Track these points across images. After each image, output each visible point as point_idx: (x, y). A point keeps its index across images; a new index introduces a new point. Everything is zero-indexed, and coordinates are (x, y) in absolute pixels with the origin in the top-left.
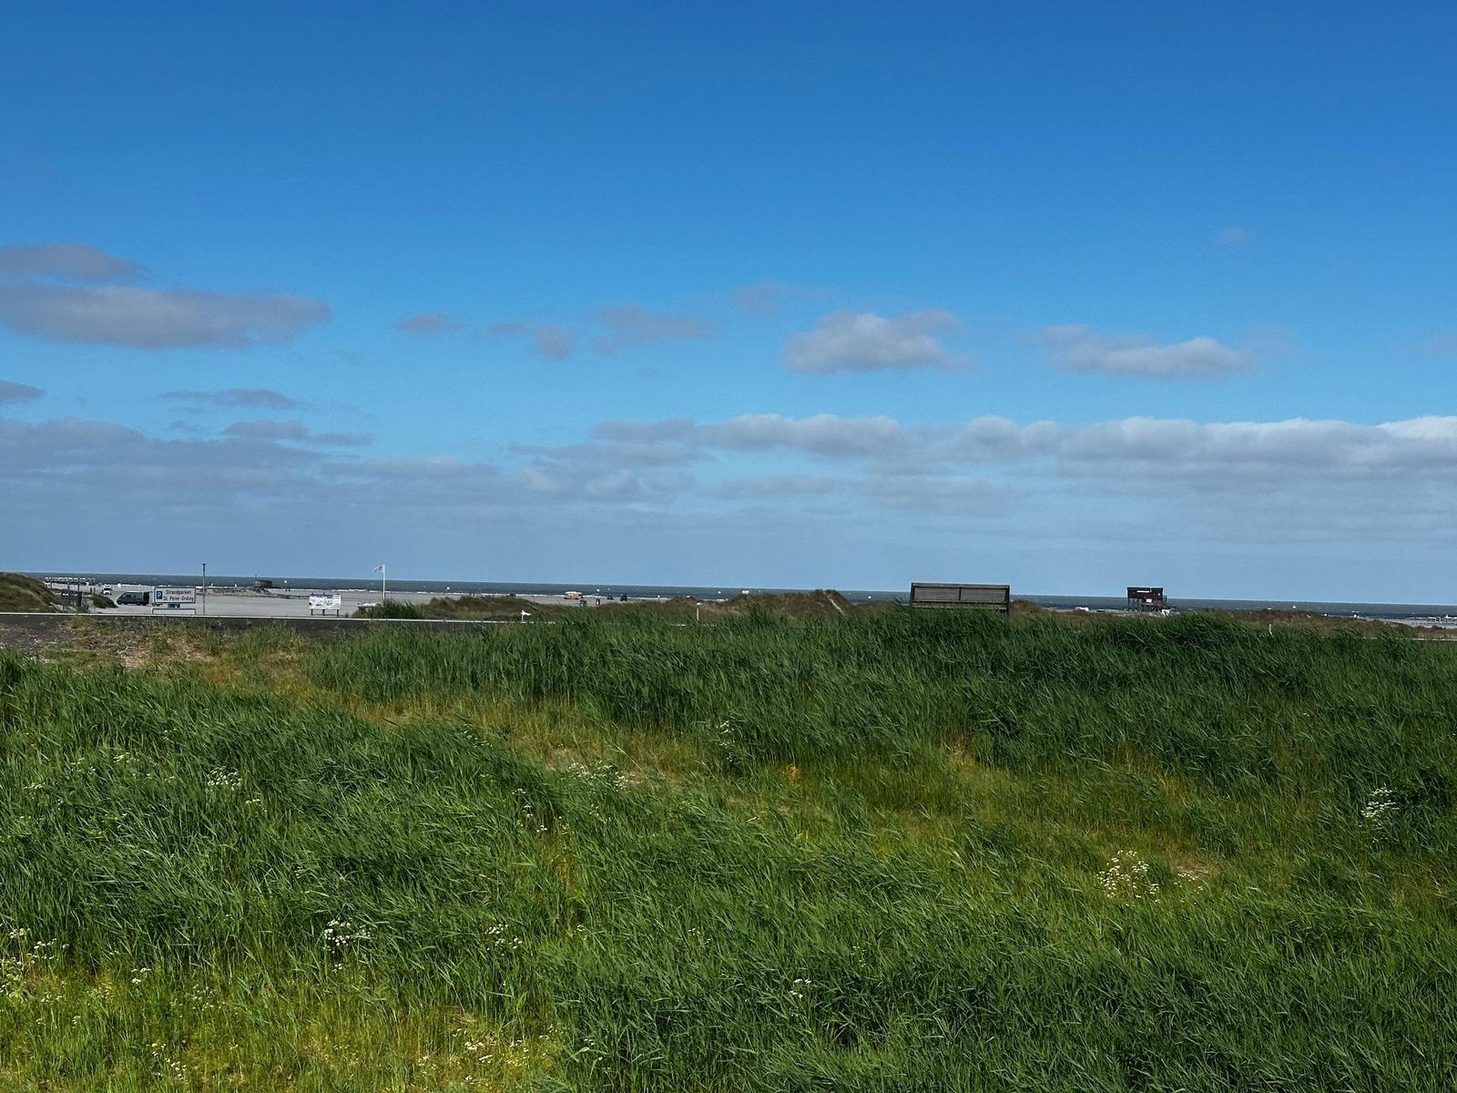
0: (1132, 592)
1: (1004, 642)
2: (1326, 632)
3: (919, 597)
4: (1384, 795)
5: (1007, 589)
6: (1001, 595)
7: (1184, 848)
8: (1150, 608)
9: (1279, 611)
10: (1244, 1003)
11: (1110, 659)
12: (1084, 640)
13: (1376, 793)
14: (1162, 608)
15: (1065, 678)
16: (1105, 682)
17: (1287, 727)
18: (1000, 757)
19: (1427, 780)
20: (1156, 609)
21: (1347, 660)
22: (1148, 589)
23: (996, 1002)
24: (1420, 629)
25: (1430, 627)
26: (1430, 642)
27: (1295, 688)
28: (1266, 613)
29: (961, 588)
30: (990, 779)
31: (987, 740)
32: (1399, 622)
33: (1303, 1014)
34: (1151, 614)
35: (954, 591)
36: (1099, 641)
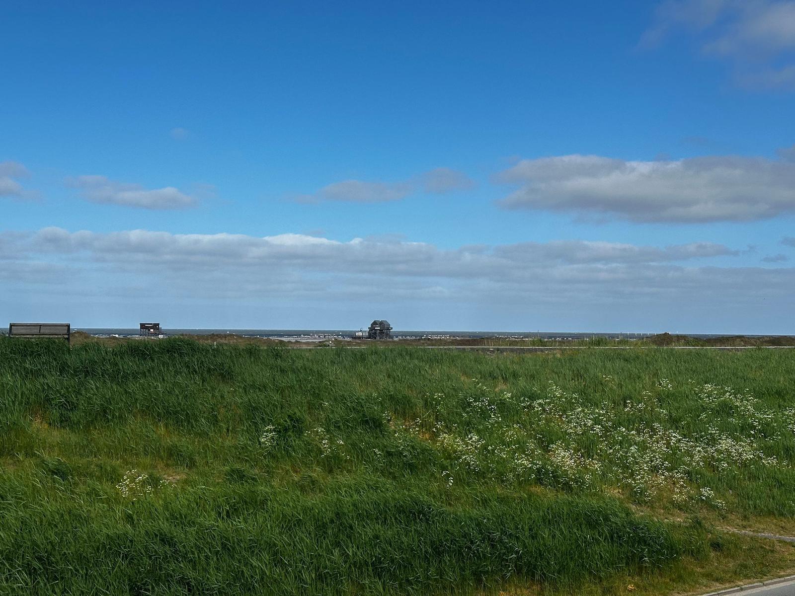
0: (143, 326)
1: (67, 357)
2: (242, 345)
3: (14, 332)
4: (271, 429)
5: (68, 326)
6: (65, 329)
7: (167, 465)
8: (152, 334)
9: (220, 334)
10: (197, 547)
11: (130, 364)
12: (115, 354)
13: (267, 428)
14: (159, 334)
15: (102, 375)
16: (125, 377)
17: (222, 397)
18: (64, 422)
19: (292, 420)
20: (156, 335)
21: (252, 360)
22: (151, 324)
23: (57, 563)
24: (289, 342)
25: (294, 341)
26: (293, 349)
27: (226, 376)
28: (214, 335)
29: (40, 326)
30: (56, 436)
31: (56, 413)
32: (279, 339)
33: (228, 549)
34: (153, 338)
35: (37, 327)
36: (122, 354)
